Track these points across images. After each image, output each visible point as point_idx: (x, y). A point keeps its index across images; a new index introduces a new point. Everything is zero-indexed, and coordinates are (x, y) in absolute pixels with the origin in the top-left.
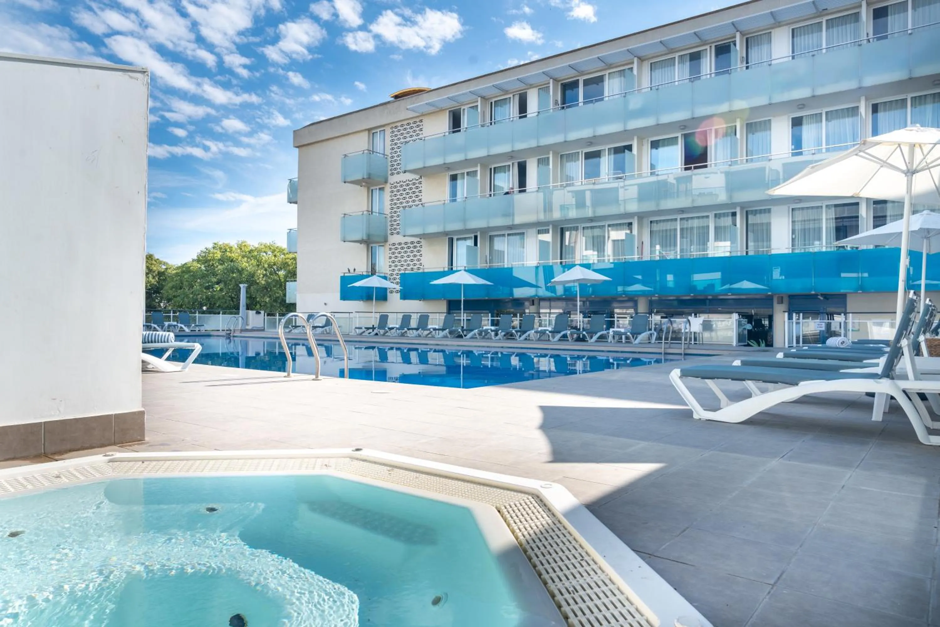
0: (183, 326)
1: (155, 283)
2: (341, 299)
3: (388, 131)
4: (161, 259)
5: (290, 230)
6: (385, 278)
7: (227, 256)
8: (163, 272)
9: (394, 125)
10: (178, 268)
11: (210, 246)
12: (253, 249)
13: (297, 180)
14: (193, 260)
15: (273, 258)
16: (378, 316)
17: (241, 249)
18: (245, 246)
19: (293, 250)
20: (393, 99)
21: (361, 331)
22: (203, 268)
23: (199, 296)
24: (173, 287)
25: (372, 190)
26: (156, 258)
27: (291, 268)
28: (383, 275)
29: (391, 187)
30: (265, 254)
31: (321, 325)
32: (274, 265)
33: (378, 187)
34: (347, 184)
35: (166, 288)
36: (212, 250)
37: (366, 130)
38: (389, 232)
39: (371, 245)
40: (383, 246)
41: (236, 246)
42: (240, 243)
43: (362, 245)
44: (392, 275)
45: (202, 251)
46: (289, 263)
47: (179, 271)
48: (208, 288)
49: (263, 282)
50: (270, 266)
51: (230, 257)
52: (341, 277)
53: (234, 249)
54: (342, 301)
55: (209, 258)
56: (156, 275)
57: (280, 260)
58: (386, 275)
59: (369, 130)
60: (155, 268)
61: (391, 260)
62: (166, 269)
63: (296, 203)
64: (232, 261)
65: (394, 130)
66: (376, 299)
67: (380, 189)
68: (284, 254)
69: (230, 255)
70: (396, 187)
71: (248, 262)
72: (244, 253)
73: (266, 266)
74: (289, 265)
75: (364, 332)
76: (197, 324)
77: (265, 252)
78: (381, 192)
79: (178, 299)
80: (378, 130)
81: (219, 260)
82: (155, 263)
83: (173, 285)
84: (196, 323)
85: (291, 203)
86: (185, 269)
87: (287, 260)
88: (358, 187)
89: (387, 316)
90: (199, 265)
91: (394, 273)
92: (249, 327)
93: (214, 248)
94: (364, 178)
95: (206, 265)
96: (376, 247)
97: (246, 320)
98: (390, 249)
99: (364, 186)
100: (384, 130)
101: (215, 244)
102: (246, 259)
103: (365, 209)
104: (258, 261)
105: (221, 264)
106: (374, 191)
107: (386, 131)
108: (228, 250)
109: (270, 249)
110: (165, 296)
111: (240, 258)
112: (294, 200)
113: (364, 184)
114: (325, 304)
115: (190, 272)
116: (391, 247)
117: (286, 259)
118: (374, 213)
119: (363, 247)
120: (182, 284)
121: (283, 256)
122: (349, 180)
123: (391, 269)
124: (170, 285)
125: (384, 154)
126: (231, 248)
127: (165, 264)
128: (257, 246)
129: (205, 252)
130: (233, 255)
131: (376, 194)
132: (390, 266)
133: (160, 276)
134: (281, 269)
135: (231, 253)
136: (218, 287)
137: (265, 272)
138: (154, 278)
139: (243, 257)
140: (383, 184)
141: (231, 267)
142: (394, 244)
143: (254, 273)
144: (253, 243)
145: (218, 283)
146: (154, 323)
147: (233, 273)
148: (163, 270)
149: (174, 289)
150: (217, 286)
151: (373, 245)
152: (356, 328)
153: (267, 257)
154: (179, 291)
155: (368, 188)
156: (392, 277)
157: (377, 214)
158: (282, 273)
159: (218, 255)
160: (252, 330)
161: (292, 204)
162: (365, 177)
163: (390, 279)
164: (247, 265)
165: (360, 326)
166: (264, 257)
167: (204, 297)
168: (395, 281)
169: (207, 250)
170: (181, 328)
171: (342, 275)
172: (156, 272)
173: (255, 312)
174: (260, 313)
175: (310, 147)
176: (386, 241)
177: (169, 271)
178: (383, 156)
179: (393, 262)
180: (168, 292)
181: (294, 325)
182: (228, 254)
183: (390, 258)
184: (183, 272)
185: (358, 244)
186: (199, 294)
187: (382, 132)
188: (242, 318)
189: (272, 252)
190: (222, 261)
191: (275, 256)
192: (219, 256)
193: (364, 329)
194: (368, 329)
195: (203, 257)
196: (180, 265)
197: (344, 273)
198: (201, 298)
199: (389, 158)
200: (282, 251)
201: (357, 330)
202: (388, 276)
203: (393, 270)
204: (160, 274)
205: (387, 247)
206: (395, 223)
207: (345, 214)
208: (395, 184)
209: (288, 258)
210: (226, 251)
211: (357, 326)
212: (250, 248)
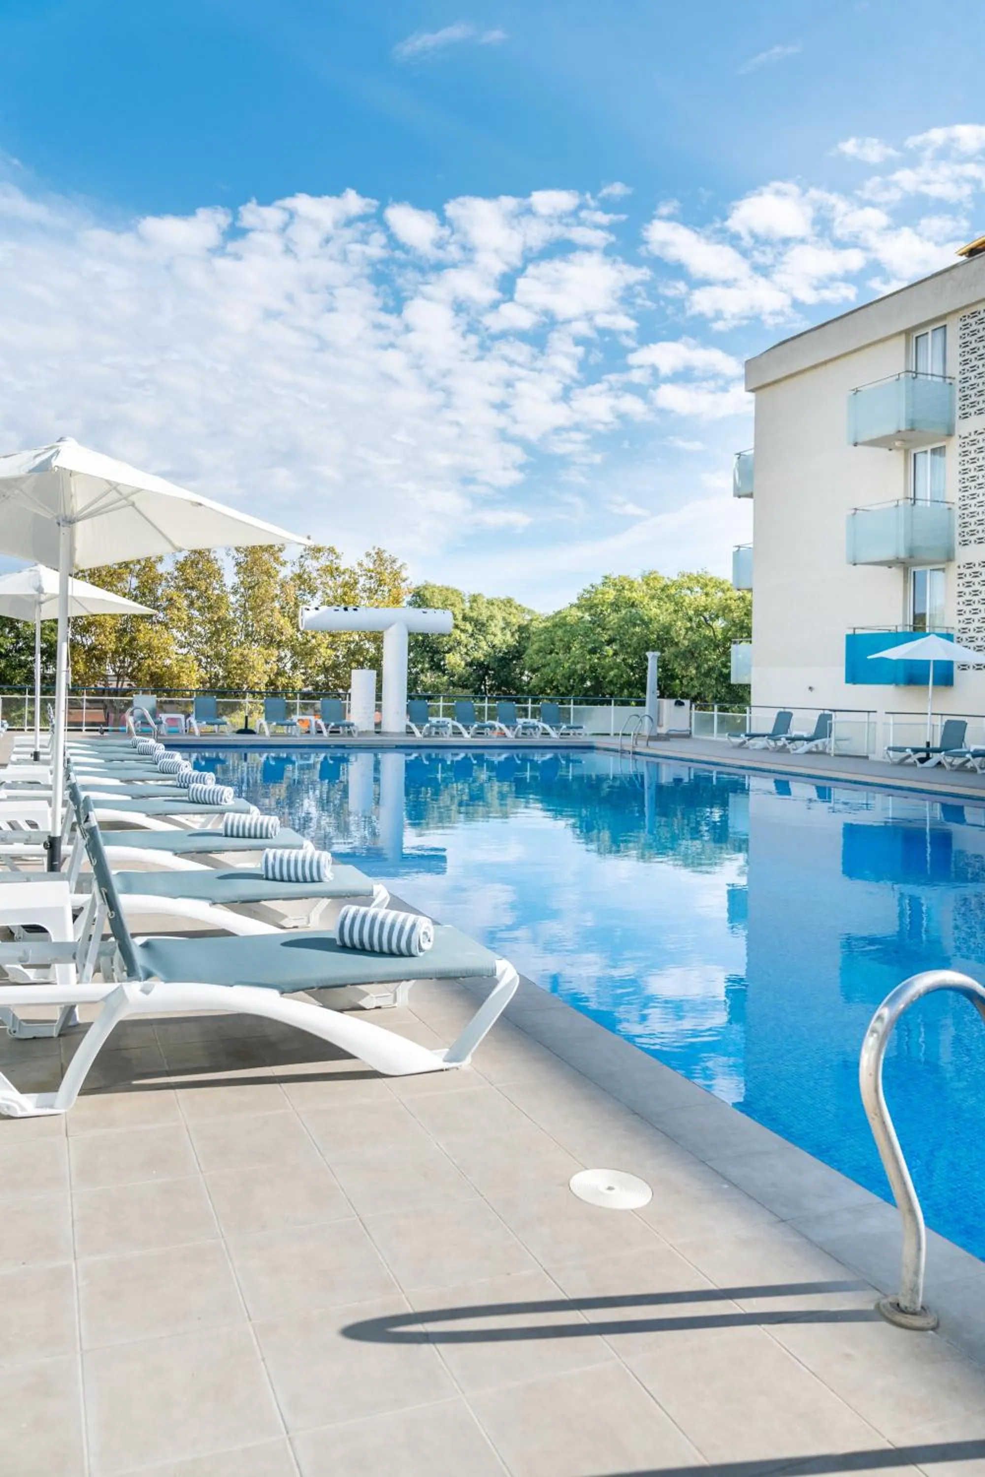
0: (547, 727)
1: (515, 643)
2: (847, 682)
3: (954, 328)
4: (524, 606)
5: (739, 547)
6: (949, 637)
7: (624, 598)
8: (527, 625)
9: (968, 312)
10: (548, 619)
11: (598, 581)
12: (669, 583)
13: (752, 452)
14: (572, 606)
15: (704, 598)
16: (940, 722)
17: (648, 584)
18: (655, 578)
19: (743, 585)
20: (964, 258)
21: (903, 755)
22: (587, 617)
23: (579, 666)
24: (538, 652)
25: (915, 455)
26: (518, 603)
27: (735, 615)
28: (944, 631)
29: (962, 445)
30: (689, 592)
31: (806, 735)
32: (706, 610)
33: (929, 448)
34: (859, 447)
35: (529, 651)
36: (601, 588)
37: (900, 333)
38: (958, 539)
39: (913, 569)
40: (943, 570)
41: (640, 580)
42: (647, 573)
43: (893, 569)
44: (964, 630)
45: (584, 590)
46: (733, 607)
47: (548, 624)
48: (593, 651)
49: (686, 643)
50: (698, 613)
51: (629, 598)
52: (848, 637)
53: (636, 585)
54: (850, 686)
55: (596, 601)
56: (516, 631)
57: (716, 601)
58: (951, 632)
59: (907, 332)
60: (514, 620)
61: (961, 600)
62: (531, 620)
63: (750, 496)
64: (633, 605)
65: (968, 321)
66: (934, 683)
67: (934, 451)
68: (723, 591)
69: (630, 595)
70: (973, 442)
71: (660, 607)
72: (653, 592)
73: (691, 612)
74: (731, 611)
75: (909, 756)
76: (572, 724)
77: (688, 588)
78: (937, 457)
79: (546, 670)
80: (929, 330)
81: (612, 604)
82: (515, 611)
83: (541, 647)
84: (569, 722)
85: (739, 497)
86: (559, 622)
87: (729, 602)
88: (884, 452)
89: (964, 724)
90: (580, 614)
91: (972, 626)
92: (662, 730)
93: (604, 584)
94: (899, 431)
95: (593, 612)
96: (925, 572)
97: (656, 720)
98: (961, 576)
99: (898, 449)
100: (945, 326)
101: (606, 577)
102: (655, 602)
103: (900, 495)
104: (676, 604)
105: (616, 611)
106: (919, 457)
107: (948, 327)
108: (627, 587)
109: (698, 582)
110: (527, 665)
111: (646, 600)
112: (748, 492)
113: (897, 444)
114: (810, 688)
115: (565, 625)
116: (962, 570)
117: (726, 600)
118: (919, 503)
119: (896, 574)
120: (553, 644)
121: (720, 594)
122: (866, 437)
123: (962, 618)
124: (535, 647)
125: (945, 378)
126: (631, 583)
127: (530, 612)
128: (675, 578)
129: (589, 592)
130: (634, 594)
131: (925, 461)
132: (960, 613)
133: (521, 633)
134: (717, 617)
135: (632, 592)
136: (609, 650)
137: (689, 625)
138: (513, 635)
139: (652, 598)
140: (943, 440)
141: (631, 616)
142: (969, 565)
143: (671, 625)
144: (669, 573)
145: (610, 642)
146: (501, 721)
147: (635, 625)
148: (526, 623)
149: (541, 654)
150: (607, 648)
151: (918, 569)
152: (889, 749)
153: (695, 598)
154: (549, 657)
155: (907, 451)
156: (964, 636)
157: (929, 503)
158: (719, 624)
159: (611, 595)
160: (667, 737)
161: (743, 500)
162: (903, 427)
163: (960, 640)
164: (658, 611)
165: (899, 745)
166: (688, 597)
167: (588, 667)
168: (972, 645)
169: (593, 587)
170: (544, 729)
171: (851, 632)
172: (516, 627)
173: (673, 701)
174: (682, 704)
175: (777, 387)
176: (950, 558)
177: (535, 623)
178: (941, 380)
179: (969, 603)
180: (532, 658)
181: (748, 732)
182: (627, 593)
183: (960, 594)
184: (555, 626)
185: (884, 569)
186: (578, 663)
187: (939, 334)
188: (650, 718)
189: (702, 588)
190: (616, 606)
191: (707, 594)
192: (612, 597)
193: (909, 751)
194: (916, 751)
195: (587, 600)
196: (551, 613)
197: (854, 629)
198: (583, 668)
199: (956, 382)
200: (719, 585)
201: (891, 753)
202: (957, 634)
203: (969, 621)
204: (522, 629)
205: (953, 570)
206: (973, 520)
207: (856, 509)
208: (973, 437)
209: (731, 599)
210: (623, 588)
211: (891, 745)
212: (663, 583)
